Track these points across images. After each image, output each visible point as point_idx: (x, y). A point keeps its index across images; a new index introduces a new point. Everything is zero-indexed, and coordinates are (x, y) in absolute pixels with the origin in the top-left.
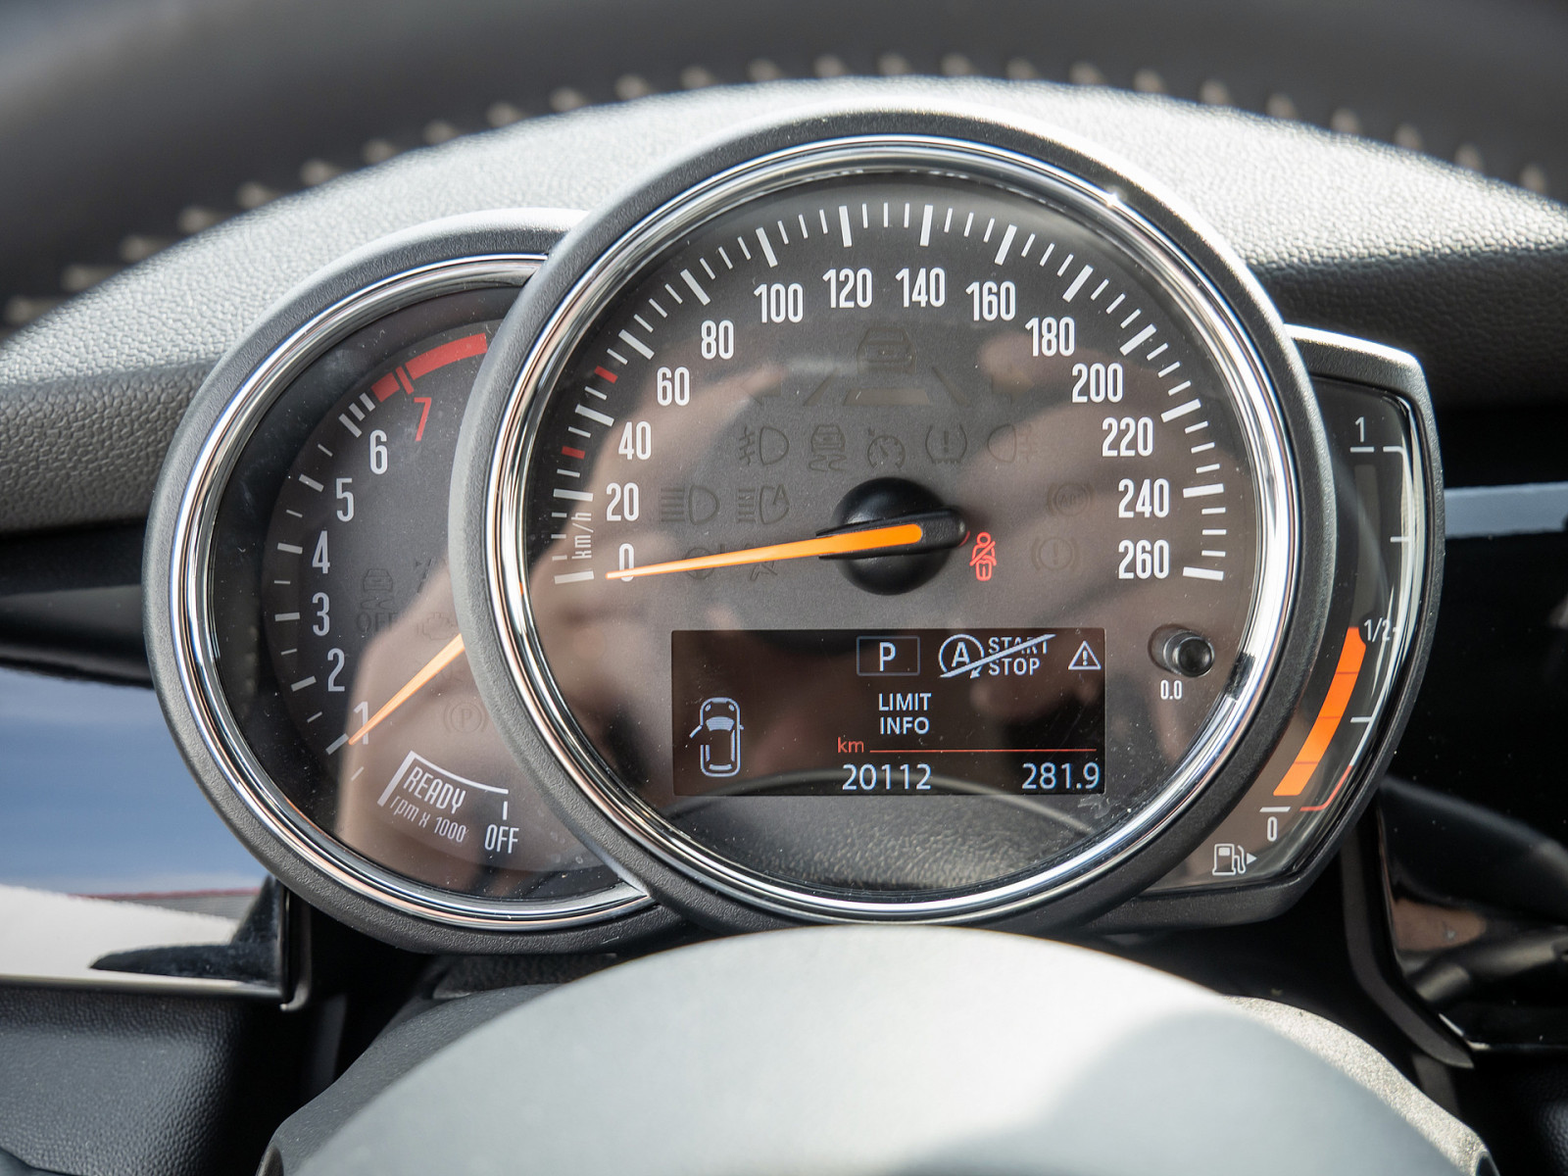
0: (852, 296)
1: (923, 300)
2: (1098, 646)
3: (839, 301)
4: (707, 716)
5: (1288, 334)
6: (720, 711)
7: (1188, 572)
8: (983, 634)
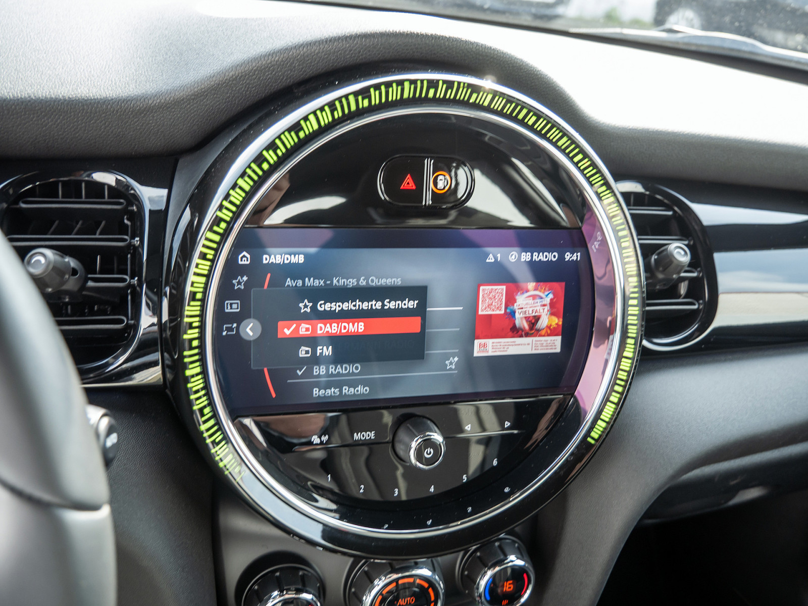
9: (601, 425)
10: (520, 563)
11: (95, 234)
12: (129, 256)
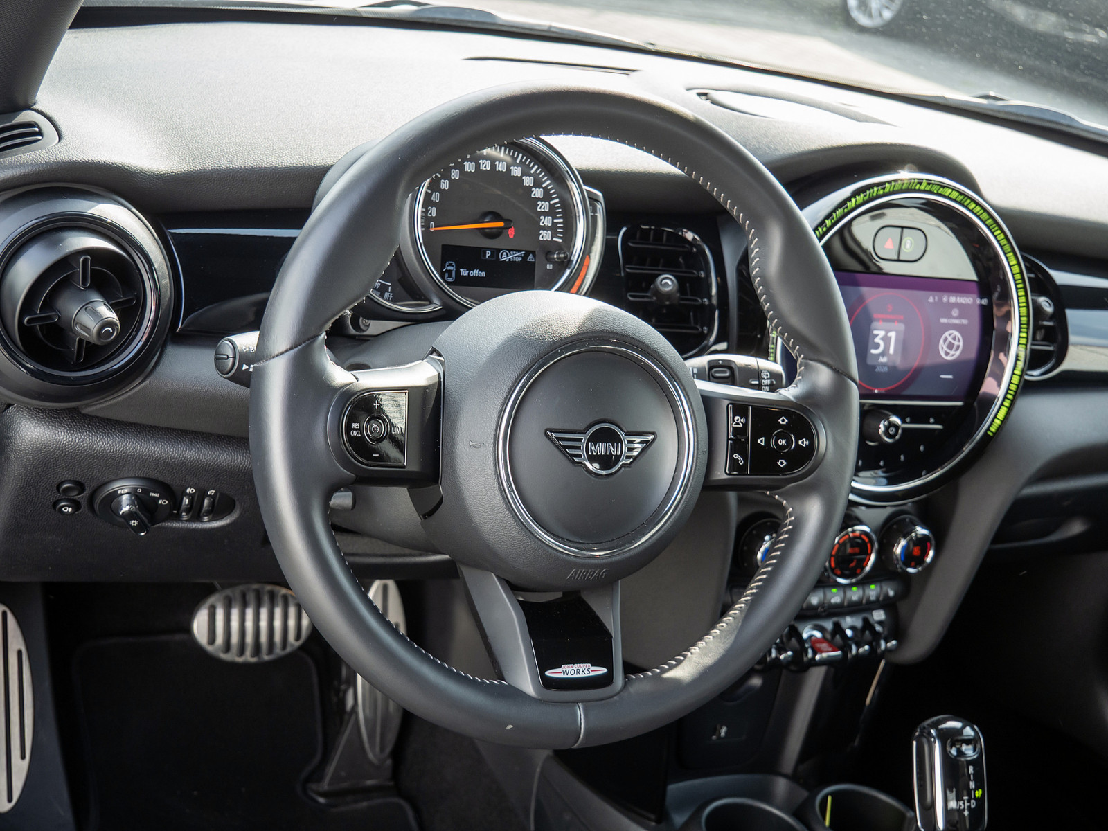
0: (485, 167)
1: (501, 169)
2: (534, 256)
3: (482, 167)
4: (448, 266)
5: (585, 187)
6: (450, 265)
7: (555, 239)
8: (509, 251)
9: (997, 422)
10: (925, 532)
11: (658, 266)
12: (688, 285)
